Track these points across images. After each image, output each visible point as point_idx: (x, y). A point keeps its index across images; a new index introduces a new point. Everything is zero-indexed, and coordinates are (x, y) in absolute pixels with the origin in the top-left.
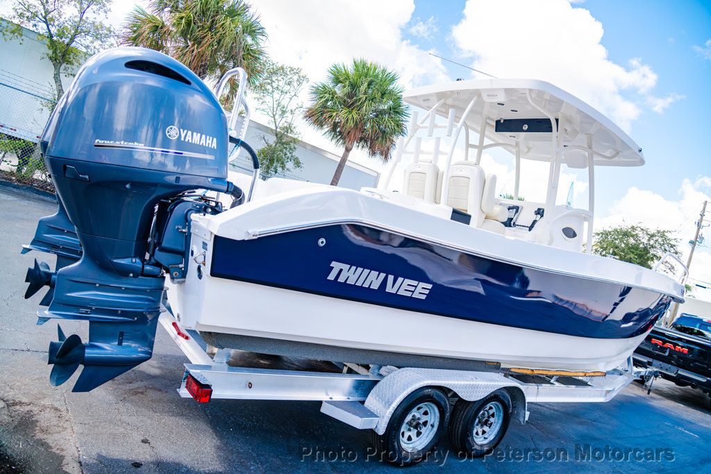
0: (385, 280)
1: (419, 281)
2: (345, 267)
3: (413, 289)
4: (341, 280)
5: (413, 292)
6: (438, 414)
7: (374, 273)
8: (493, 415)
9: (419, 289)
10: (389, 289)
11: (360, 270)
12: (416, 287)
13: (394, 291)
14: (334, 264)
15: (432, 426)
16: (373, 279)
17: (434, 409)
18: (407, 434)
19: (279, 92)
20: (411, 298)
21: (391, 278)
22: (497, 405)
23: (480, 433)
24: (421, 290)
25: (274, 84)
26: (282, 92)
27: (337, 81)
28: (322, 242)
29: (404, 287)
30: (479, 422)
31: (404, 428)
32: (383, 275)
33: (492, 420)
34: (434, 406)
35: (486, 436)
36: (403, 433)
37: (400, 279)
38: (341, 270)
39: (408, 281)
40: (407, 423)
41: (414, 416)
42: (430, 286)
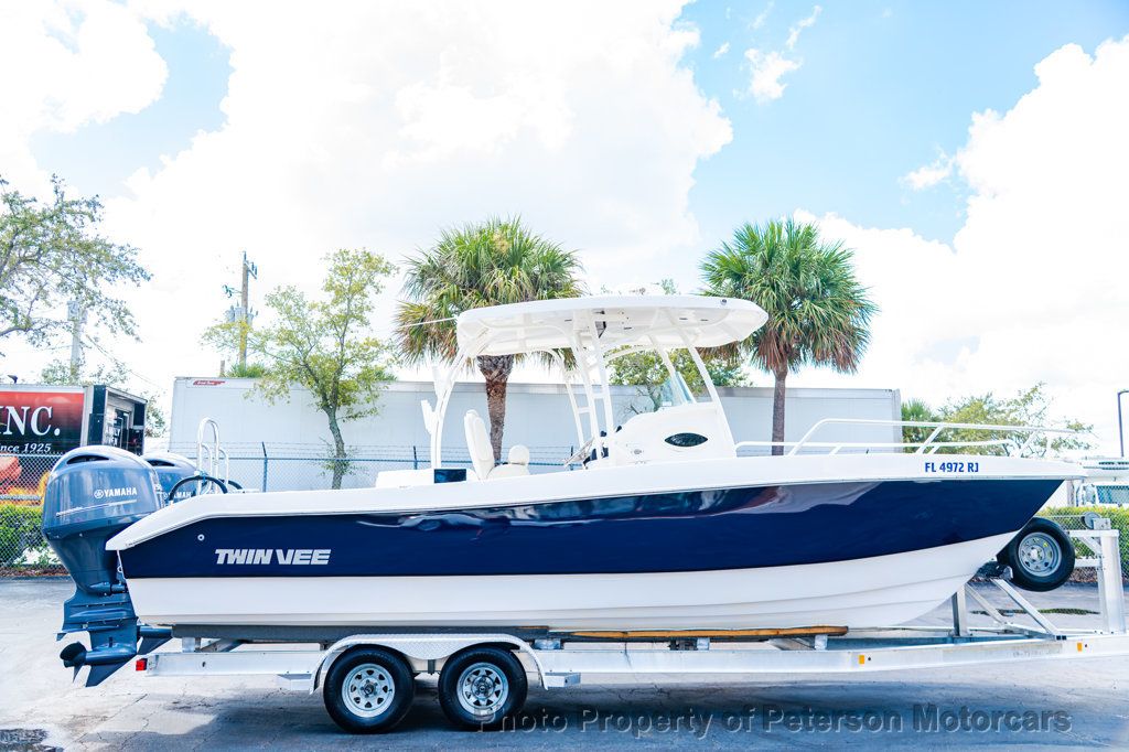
0: (274, 556)
1: (313, 548)
2: (230, 552)
3: (308, 557)
4: (230, 562)
5: (310, 560)
8: (498, 682)
9: (316, 556)
10: (281, 561)
11: (245, 551)
12: (312, 555)
13: (288, 562)
14: (217, 551)
15: (392, 690)
16: (263, 557)
20: (310, 565)
21: (280, 552)
24: (320, 557)
28: (201, 537)
29: (298, 557)
31: (345, 692)
32: (270, 552)
34: (380, 667)
35: (493, 706)
38: (227, 554)
39: (299, 552)
42: (329, 551)
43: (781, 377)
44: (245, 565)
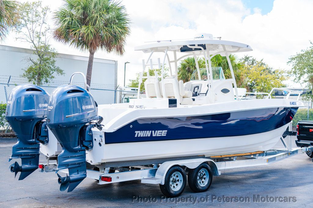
1: (162, 130)
3: (161, 133)
4: (139, 136)
5: (161, 134)
6: (182, 176)
7: (148, 132)
8: (205, 175)
9: (163, 133)
10: (154, 135)
11: (144, 131)
12: (162, 132)
14: (136, 132)
15: (181, 181)
16: (148, 133)
17: (180, 174)
18: (172, 186)
19: (31, 23)
20: (161, 136)
21: (153, 132)
22: (205, 170)
23: (201, 182)
24: (164, 133)
25: (25, 18)
26: (33, 22)
27: (72, 6)
28: (131, 126)
29: (158, 133)
30: (200, 178)
31: (171, 183)
32: (151, 131)
33: (205, 177)
34: (179, 173)
35: (204, 183)
36: (171, 185)
37: (156, 131)
38: (138, 133)
39: (159, 131)
40: (172, 181)
41: (173, 178)
42: (166, 131)
43: (92, 53)
44: (143, 137)
